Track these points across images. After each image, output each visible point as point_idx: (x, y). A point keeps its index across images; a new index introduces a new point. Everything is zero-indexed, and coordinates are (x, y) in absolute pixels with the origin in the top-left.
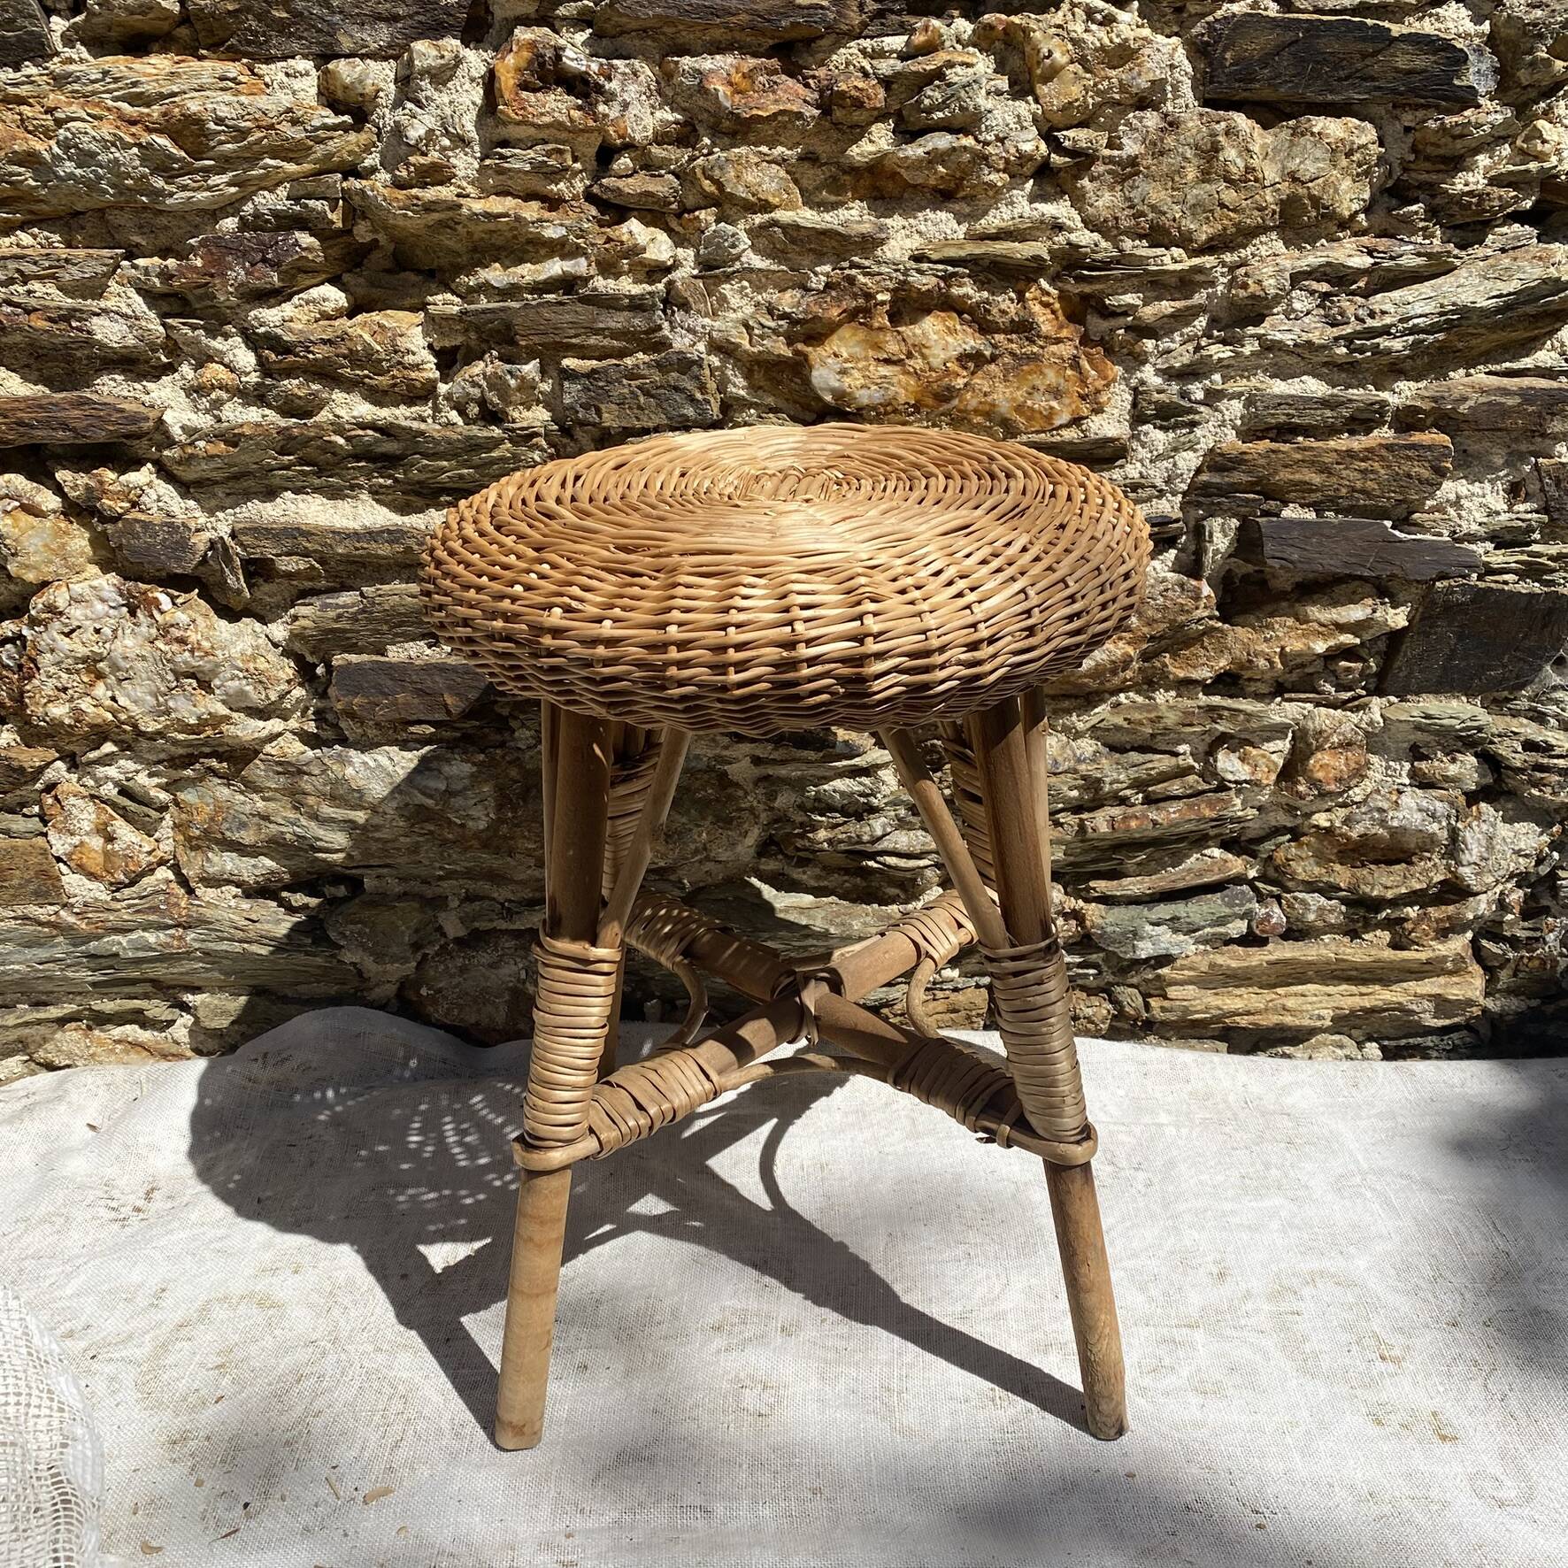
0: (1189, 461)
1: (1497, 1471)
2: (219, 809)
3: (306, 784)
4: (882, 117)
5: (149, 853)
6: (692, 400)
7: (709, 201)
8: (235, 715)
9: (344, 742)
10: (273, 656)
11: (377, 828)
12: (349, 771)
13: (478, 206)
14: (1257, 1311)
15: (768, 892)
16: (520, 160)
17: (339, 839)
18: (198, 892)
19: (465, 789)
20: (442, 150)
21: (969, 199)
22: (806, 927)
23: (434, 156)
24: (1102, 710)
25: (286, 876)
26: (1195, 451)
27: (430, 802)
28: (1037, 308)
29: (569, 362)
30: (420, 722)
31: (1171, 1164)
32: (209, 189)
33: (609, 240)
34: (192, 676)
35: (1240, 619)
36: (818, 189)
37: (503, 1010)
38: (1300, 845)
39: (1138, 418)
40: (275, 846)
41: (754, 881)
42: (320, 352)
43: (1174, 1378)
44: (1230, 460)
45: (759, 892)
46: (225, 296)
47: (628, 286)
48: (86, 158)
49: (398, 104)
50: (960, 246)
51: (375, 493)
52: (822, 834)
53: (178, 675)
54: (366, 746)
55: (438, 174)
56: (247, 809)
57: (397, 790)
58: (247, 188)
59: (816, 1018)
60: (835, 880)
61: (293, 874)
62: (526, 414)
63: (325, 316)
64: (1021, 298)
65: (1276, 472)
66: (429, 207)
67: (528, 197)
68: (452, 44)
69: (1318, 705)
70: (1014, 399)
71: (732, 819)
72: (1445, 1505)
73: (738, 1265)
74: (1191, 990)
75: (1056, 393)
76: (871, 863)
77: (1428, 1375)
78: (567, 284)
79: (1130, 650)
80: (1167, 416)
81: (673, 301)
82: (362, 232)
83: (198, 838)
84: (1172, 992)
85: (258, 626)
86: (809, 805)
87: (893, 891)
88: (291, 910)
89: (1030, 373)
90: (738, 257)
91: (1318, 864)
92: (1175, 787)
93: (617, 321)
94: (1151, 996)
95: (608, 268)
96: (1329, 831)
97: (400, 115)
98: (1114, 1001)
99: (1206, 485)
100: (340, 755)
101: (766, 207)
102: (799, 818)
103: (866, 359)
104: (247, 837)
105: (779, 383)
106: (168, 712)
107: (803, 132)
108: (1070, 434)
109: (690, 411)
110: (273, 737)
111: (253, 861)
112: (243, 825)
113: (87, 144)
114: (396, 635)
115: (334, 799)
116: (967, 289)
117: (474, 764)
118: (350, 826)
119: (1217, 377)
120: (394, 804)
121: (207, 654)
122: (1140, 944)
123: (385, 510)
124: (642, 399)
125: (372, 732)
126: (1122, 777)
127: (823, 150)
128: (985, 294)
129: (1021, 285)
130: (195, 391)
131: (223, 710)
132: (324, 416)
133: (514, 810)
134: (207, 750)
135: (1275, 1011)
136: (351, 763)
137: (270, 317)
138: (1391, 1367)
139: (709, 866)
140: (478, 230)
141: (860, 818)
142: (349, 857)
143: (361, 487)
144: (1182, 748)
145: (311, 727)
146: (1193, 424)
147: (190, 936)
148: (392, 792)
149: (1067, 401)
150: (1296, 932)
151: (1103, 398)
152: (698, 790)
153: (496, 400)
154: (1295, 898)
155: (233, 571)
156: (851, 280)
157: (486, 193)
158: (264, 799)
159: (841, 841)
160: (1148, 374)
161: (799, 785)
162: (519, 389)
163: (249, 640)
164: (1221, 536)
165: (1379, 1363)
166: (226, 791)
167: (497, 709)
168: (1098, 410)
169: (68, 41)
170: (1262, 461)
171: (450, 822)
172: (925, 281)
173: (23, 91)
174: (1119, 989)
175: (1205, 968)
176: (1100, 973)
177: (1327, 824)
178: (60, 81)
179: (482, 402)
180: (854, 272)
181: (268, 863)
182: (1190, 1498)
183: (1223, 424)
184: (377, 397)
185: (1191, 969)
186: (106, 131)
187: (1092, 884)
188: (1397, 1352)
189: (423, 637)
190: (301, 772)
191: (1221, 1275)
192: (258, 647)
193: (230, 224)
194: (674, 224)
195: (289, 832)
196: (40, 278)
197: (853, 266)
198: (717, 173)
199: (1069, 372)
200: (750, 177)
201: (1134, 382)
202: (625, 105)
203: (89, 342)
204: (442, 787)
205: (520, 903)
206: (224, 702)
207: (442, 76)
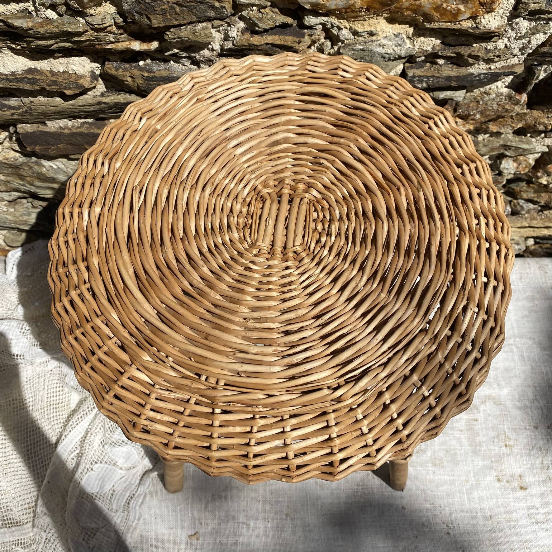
0: (538, 39)
1: (538, 505)
3: (22, 172)
6: (213, 7)
26: (545, 33)
38: (529, 187)
39: (515, 14)
51: (13, 51)
54: (49, 158)
62: (99, 9)
70: (435, 3)
72: (517, 521)
77: (522, 456)
80: (535, 14)
88: (34, 207)
91: (534, 194)
99: (545, 53)
100: (36, 162)
108: (467, 25)
109: (212, 14)
114: (50, 119)
123: (21, 58)
124: (178, 9)
138: (507, 450)
145: (17, 148)
146: (549, 20)
149: (470, 6)
151: (495, 4)
153: (76, 5)
154: (519, 204)
164: (543, 73)
165: (504, 448)
168: (490, 11)
177: (545, 183)
179: (67, 5)
188: (511, 443)
189: (66, 118)
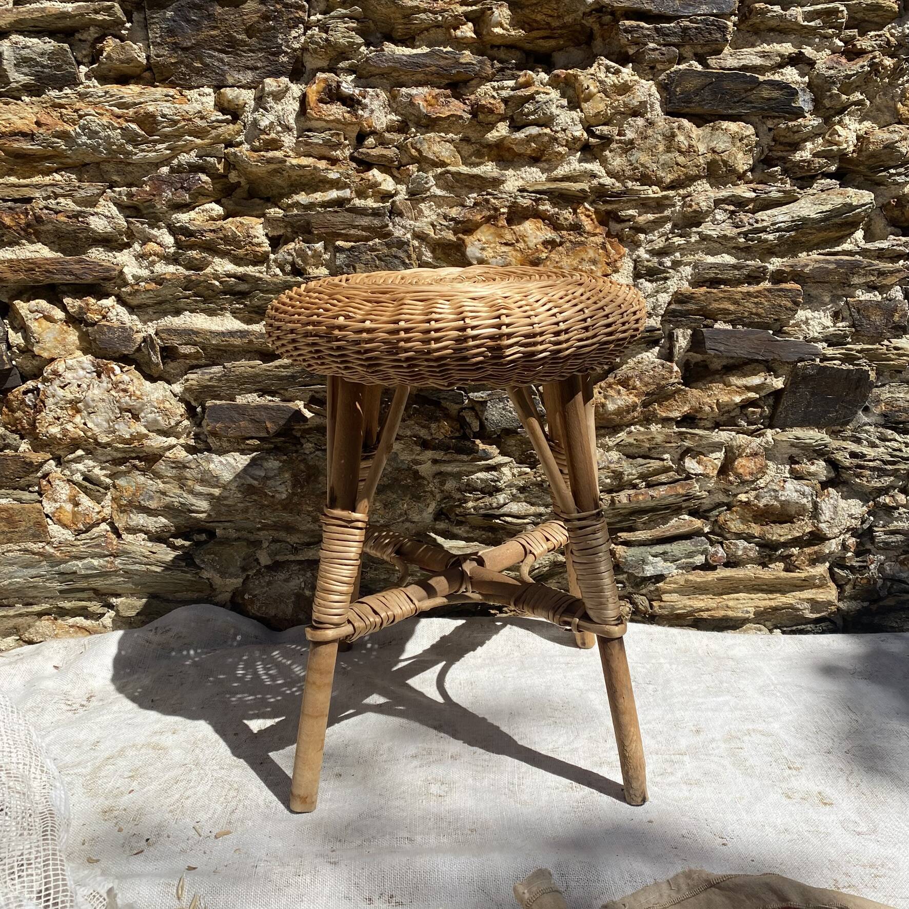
0: (664, 298)
2: (138, 488)
4: (503, 119)
5: (98, 513)
6: (404, 263)
7: (414, 160)
8: (151, 434)
9: (209, 450)
10: (174, 401)
11: (226, 498)
12: (212, 466)
13: (295, 162)
14: (718, 747)
15: (440, 540)
16: (317, 139)
17: (204, 505)
18: (123, 536)
19: (275, 476)
20: (278, 132)
21: (548, 161)
23: (273, 135)
24: (622, 435)
25: (173, 528)
26: (667, 293)
27: (255, 483)
28: (583, 218)
29: (339, 243)
30: (252, 438)
31: (668, 681)
32: (156, 151)
33: (362, 179)
34: (129, 411)
35: (694, 385)
36: (470, 156)
37: (291, 606)
38: (732, 512)
39: (637, 275)
40: (168, 510)
41: (432, 534)
42: (209, 236)
43: (673, 778)
44: (686, 297)
45: (435, 539)
46: (160, 206)
47: (371, 203)
48: (93, 134)
49: (255, 110)
50: (543, 184)
51: (234, 313)
52: (470, 504)
53: (122, 410)
54: (221, 452)
55: (275, 145)
56: (154, 488)
57: (238, 476)
58: (175, 151)
59: (471, 578)
60: (478, 533)
61: (177, 527)
62: (315, 271)
63: (212, 219)
64: (575, 212)
65: (710, 304)
66: (269, 161)
67: (320, 158)
68: (284, 80)
69: (738, 433)
70: (572, 265)
71: (421, 497)
72: (828, 834)
74: (675, 597)
75: (594, 262)
76: (497, 521)
77: (815, 775)
78: (340, 203)
79: (636, 400)
80: (653, 274)
81: (395, 212)
82: (233, 177)
83: (125, 505)
84: (665, 597)
85: (166, 385)
86: (463, 488)
88: (174, 548)
89: (580, 251)
90: (429, 189)
91: (742, 523)
92: (663, 478)
93: (365, 221)
94: (653, 600)
95: (361, 194)
96: (748, 503)
97: (256, 115)
98: (632, 603)
99: (674, 311)
100: (207, 457)
101: (443, 164)
102: (458, 496)
103: (495, 242)
104: (153, 504)
105: (449, 255)
106: (114, 432)
107: (463, 126)
110: (171, 447)
111: (155, 519)
112: (151, 498)
113: (94, 127)
114: (242, 389)
115: (202, 481)
116: (547, 207)
117: (281, 461)
118: (210, 497)
119: (678, 254)
120: (236, 484)
121: (138, 398)
122: (647, 568)
123: (238, 322)
124: (377, 262)
125: (225, 445)
126: (634, 472)
127: (473, 136)
128: (556, 210)
129: (575, 205)
130: (140, 257)
131: (145, 431)
132: (209, 270)
133: (302, 487)
134: (134, 455)
135: (722, 608)
136: (213, 462)
137: (183, 218)
138: (794, 772)
139: (407, 525)
140: (294, 174)
141: (491, 495)
142: (209, 515)
143: (226, 309)
144: (666, 456)
145: (192, 442)
146: (666, 279)
147: (118, 561)
148: (235, 477)
149: (599, 266)
150: (732, 563)
151: (619, 264)
152: (402, 480)
153: (300, 262)
154: (731, 543)
155: (155, 354)
156: (487, 201)
157: (299, 155)
158: (164, 483)
159: (481, 508)
160: (642, 252)
161: (458, 476)
162: (313, 256)
163: (161, 392)
164: (682, 340)
165: (788, 770)
166: (142, 478)
167: (294, 433)
168: (616, 271)
169: (88, 77)
170: (703, 298)
171: (266, 494)
172: (525, 202)
173: (63, 101)
174: (636, 596)
175: (682, 583)
176: (624, 587)
177: (746, 500)
178: (82, 96)
179: (293, 264)
180: (488, 197)
181: (163, 520)
182: (684, 832)
183: (681, 279)
184: (237, 261)
185: (675, 583)
186: (105, 120)
187: (619, 534)
188: (797, 765)
189: (256, 391)
190: (185, 467)
191: (698, 731)
192: (166, 396)
193: (165, 170)
194: (396, 173)
195: (176, 501)
196: (63, 196)
197: (488, 194)
198: (418, 146)
199: (601, 251)
200: (436, 148)
201: (634, 257)
202: (372, 111)
203: (87, 229)
204: (263, 474)
205: (302, 544)
206: (145, 426)
207: (278, 96)
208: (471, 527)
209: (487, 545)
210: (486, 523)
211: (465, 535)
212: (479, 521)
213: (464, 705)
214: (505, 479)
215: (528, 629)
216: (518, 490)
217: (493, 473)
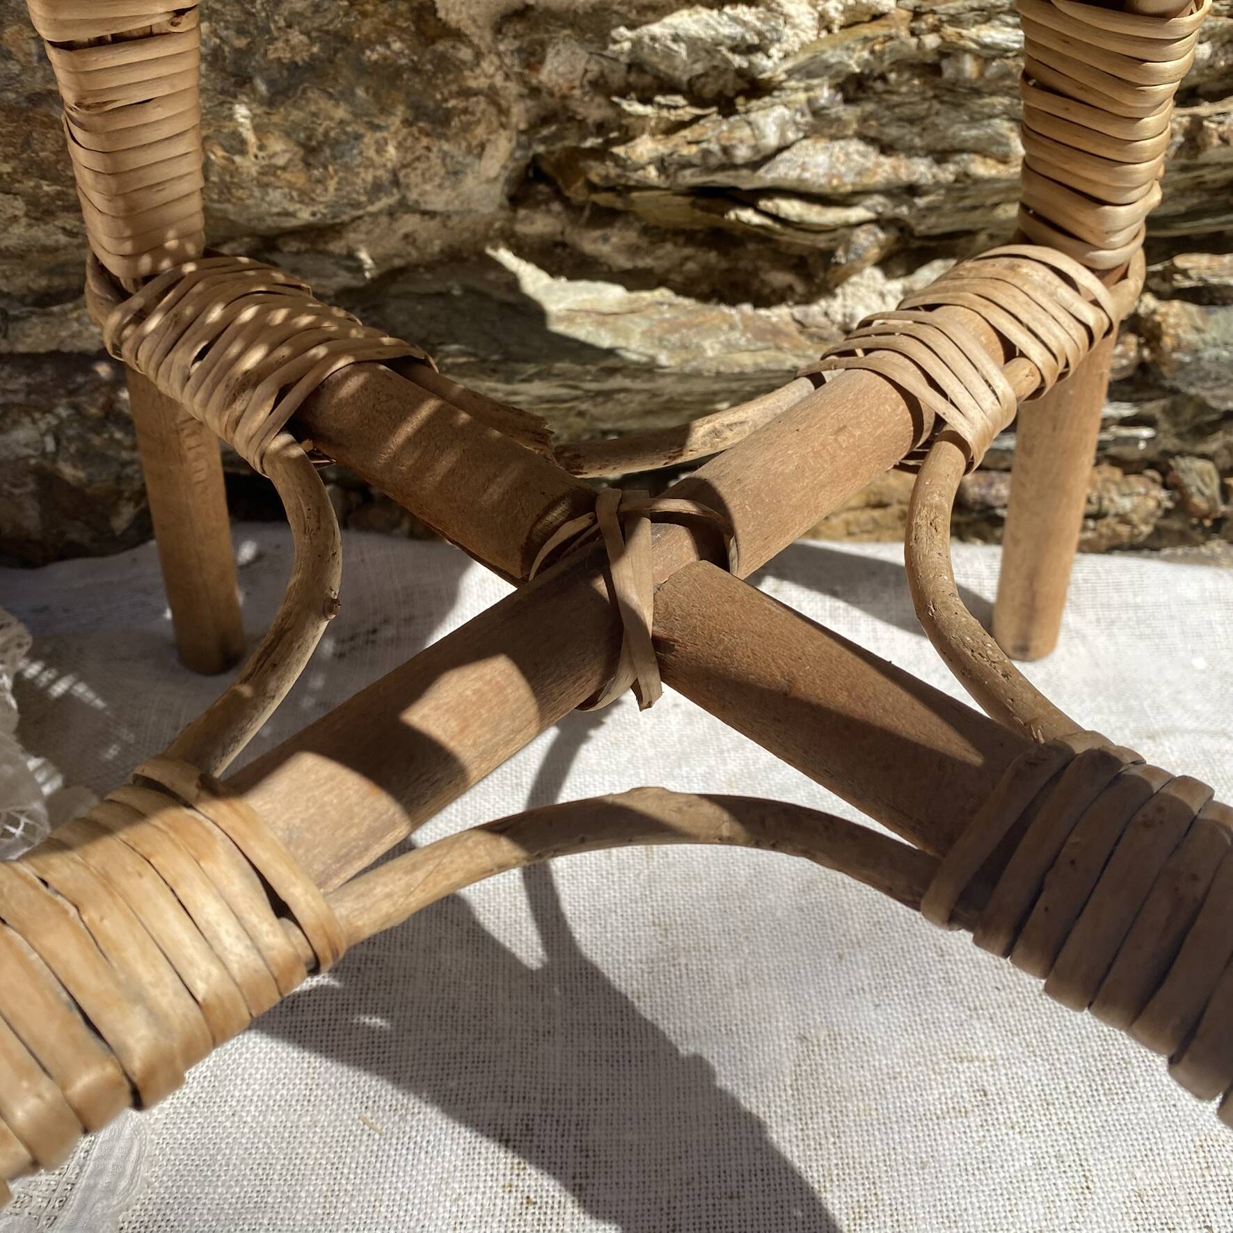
15: (533, 280)
22: (611, 352)
41: (505, 256)
45: (513, 282)
52: (645, 148)
59: (659, 644)
60: (667, 255)
71: (448, 116)
73: (465, 1136)
76: (748, 215)
86: (617, 79)
87: (780, 278)
98: (1171, 484)
102: (594, 111)
139: (410, 223)
141: (727, 109)
152: (369, 43)
159: (686, 164)
161: (594, 24)
174: (1183, 463)
176: (1159, 435)
187: (1181, 261)
205: (22, 300)
208: (645, 231)
209: (704, 298)
210: (701, 219)
211: (623, 262)
212: (679, 211)
213: (621, 984)
214: (791, 39)
215: (834, 594)
216: (839, 87)
217: (743, 11)
